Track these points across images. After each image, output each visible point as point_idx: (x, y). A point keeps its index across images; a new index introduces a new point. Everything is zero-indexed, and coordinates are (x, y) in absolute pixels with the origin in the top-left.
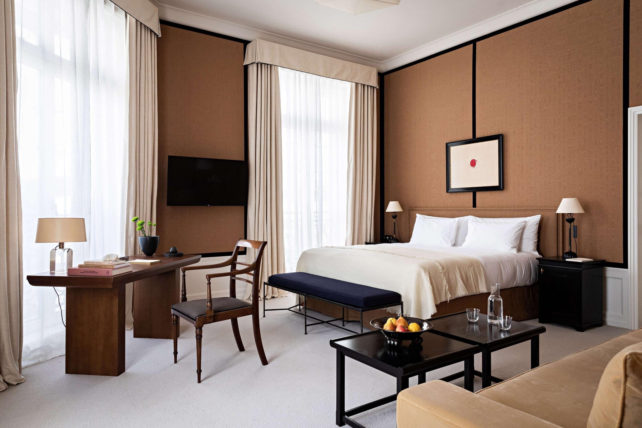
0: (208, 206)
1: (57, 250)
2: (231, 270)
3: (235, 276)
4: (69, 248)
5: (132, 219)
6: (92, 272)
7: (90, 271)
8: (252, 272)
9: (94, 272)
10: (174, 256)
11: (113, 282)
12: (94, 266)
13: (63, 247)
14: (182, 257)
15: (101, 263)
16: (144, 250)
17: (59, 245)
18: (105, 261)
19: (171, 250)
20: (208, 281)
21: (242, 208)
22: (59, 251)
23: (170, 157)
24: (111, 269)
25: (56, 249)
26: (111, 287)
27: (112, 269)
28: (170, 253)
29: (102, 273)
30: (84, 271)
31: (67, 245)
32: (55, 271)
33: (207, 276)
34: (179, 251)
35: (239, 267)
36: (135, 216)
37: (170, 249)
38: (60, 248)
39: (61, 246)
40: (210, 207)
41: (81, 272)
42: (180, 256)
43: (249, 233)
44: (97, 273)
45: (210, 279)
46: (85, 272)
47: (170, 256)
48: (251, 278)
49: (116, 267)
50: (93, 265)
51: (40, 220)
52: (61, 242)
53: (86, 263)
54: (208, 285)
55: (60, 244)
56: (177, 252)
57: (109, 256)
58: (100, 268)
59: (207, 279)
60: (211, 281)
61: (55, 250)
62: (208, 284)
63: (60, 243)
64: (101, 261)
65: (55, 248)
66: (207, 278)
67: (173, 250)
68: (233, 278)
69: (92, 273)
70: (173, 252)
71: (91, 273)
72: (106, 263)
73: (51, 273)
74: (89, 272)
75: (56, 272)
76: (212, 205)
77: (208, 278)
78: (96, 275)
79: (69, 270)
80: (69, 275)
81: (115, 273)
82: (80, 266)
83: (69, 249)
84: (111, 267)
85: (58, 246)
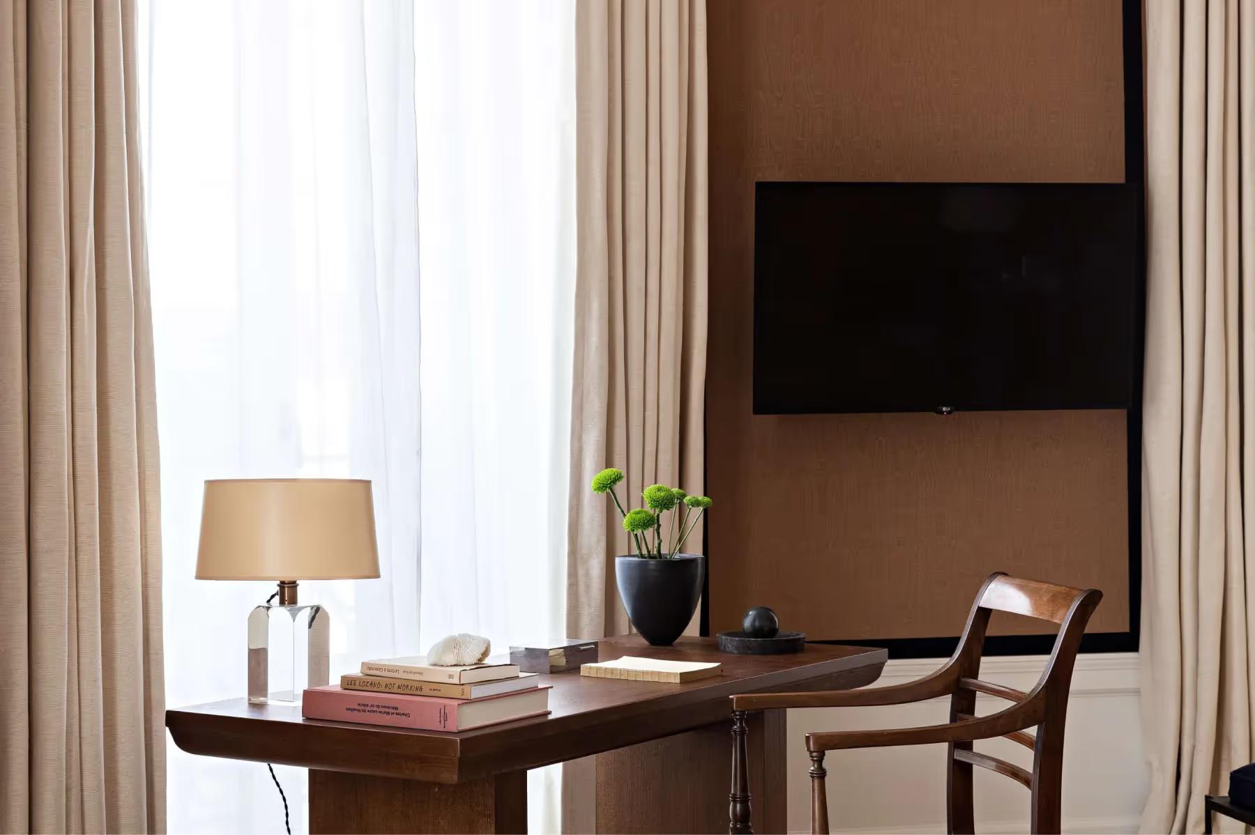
0: (942, 413)
1: (270, 610)
2: (954, 717)
3: (968, 747)
4: (316, 603)
5: (592, 477)
6: (387, 710)
7: (378, 706)
8: (1032, 731)
9: (394, 711)
10: (764, 651)
11: (460, 759)
12: (398, 683)
13: (293, 601)
14: (800, 655)
15: (420, 673)
16: (640, 620)
17: (278, 588)
18: (435, 665)
19: (747, 623)
20: (813, 760)
21: (1119, 417)
22: (279, 613)
23: (762, 187)
24: (456, 703)
25: (268, 608)
26: (455, 778)
27: (460, 702)
28: (744, 634)
29: (424, 718)
30: (359, 705)
31: (308, 593)
32: (266, 696)
33: (808, 738)
34: (785, 630)
35: (986, 707)
36: (609, 463)
37: (747, 615)
38: (282, 603)
39: (287, 593)
40: (952, 415)
41: (349, 709)
42: (792, 648)
43: (1149, 545)
44: (403, 714)
45: (824, 755)
46: (364, 707)
47: (745, 651)
48: (1025, 759)
49: (477, 692)
50: (392, 681)
51: (212, 486)
52: (288, 577)
53: (370, 669)
54: (813, 781)
55: (282, 585)
56: (773, 631)
57: (454, 643)
58: (418, 693)
59: (811, 752)
60: (825, 764)
61: (264, 610)
62: (813, 777)
63: (282, 583)
64: (424, 664)
65: (269, 601)
66: (808, 750)
67: (757, 624)
68: (961, 756)
69: (388, 713)
70: (756, 632)
71: (385, 712)
72: (440, 676)
73: (254, 706)
74: (375, 709)
75: (270, 702)
76: (959, 406)
77: (812, 749)
78: (403, 722)
79: (310, 697)
80: (308, 719)
81: (473, 718)
82: (348, 682)
83: (317, 610)
84: (456, 692)
85: (277, 594)
